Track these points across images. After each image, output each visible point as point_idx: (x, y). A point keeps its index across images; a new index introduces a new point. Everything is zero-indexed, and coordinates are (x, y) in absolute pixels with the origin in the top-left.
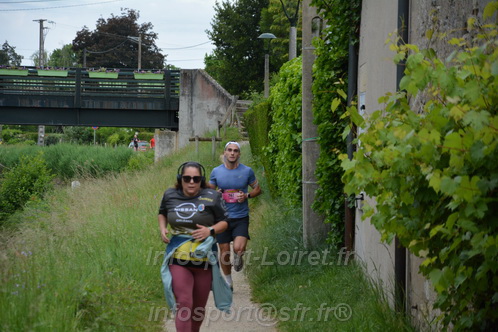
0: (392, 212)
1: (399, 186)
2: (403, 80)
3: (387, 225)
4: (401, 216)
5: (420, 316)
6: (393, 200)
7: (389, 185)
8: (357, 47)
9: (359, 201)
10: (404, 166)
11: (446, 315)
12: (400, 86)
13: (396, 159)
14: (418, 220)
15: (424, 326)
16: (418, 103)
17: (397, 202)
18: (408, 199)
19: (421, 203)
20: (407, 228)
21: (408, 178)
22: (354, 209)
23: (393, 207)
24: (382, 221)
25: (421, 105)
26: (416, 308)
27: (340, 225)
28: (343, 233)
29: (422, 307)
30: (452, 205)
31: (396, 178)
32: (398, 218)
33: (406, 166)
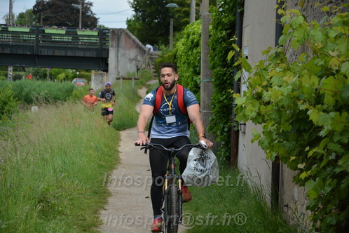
0: (275, 137)
1: (281, 117)
2: (282, 38)
3: (271, 146)
4: (282, 140)
5: (289, 212)
6: (274, 127)
7: (273, 116)
8: (242, 13)
9: (242, 126)
10: (286, 102)
11: (315, 215)
12: (279, 42)
13: (280, 97)
14: (294, 143)
15: (293, 219)
16: (291, 55)
17: (278, 129)
18: (286, 127)
19: (297, 130)
20: (286, 148)
21: (288, 112)
22: (238, 131)
23: (275, 133)
24: (266, 143)
25: (294, 57)
26: (287, 206)
27: (227, 143)
28: (230, 149)
29: (291, 205)
30: (322, 133)
31: (278, 111)
32: (279, 142)
33: (287, 102)
